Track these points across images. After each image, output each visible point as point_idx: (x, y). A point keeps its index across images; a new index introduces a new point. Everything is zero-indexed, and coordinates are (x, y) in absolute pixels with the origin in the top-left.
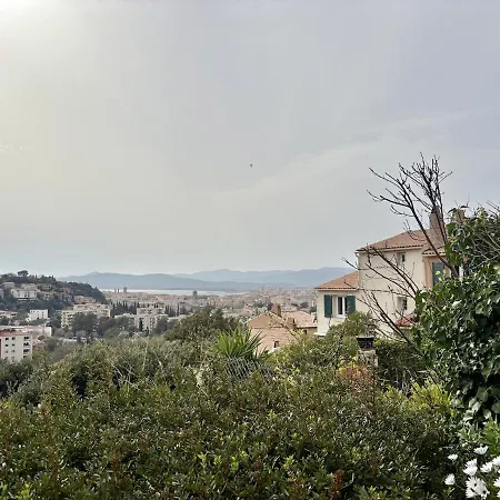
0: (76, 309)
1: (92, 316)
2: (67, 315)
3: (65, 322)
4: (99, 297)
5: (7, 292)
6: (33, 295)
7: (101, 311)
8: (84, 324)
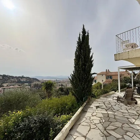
0: (34, 83)
1: (38, 84)
2: (32, 84)
3: (32, 85)
4: (38, 81)
5: (19, 80)
6: (25, 80)
7: (39, 83)
8: (36, 86)
